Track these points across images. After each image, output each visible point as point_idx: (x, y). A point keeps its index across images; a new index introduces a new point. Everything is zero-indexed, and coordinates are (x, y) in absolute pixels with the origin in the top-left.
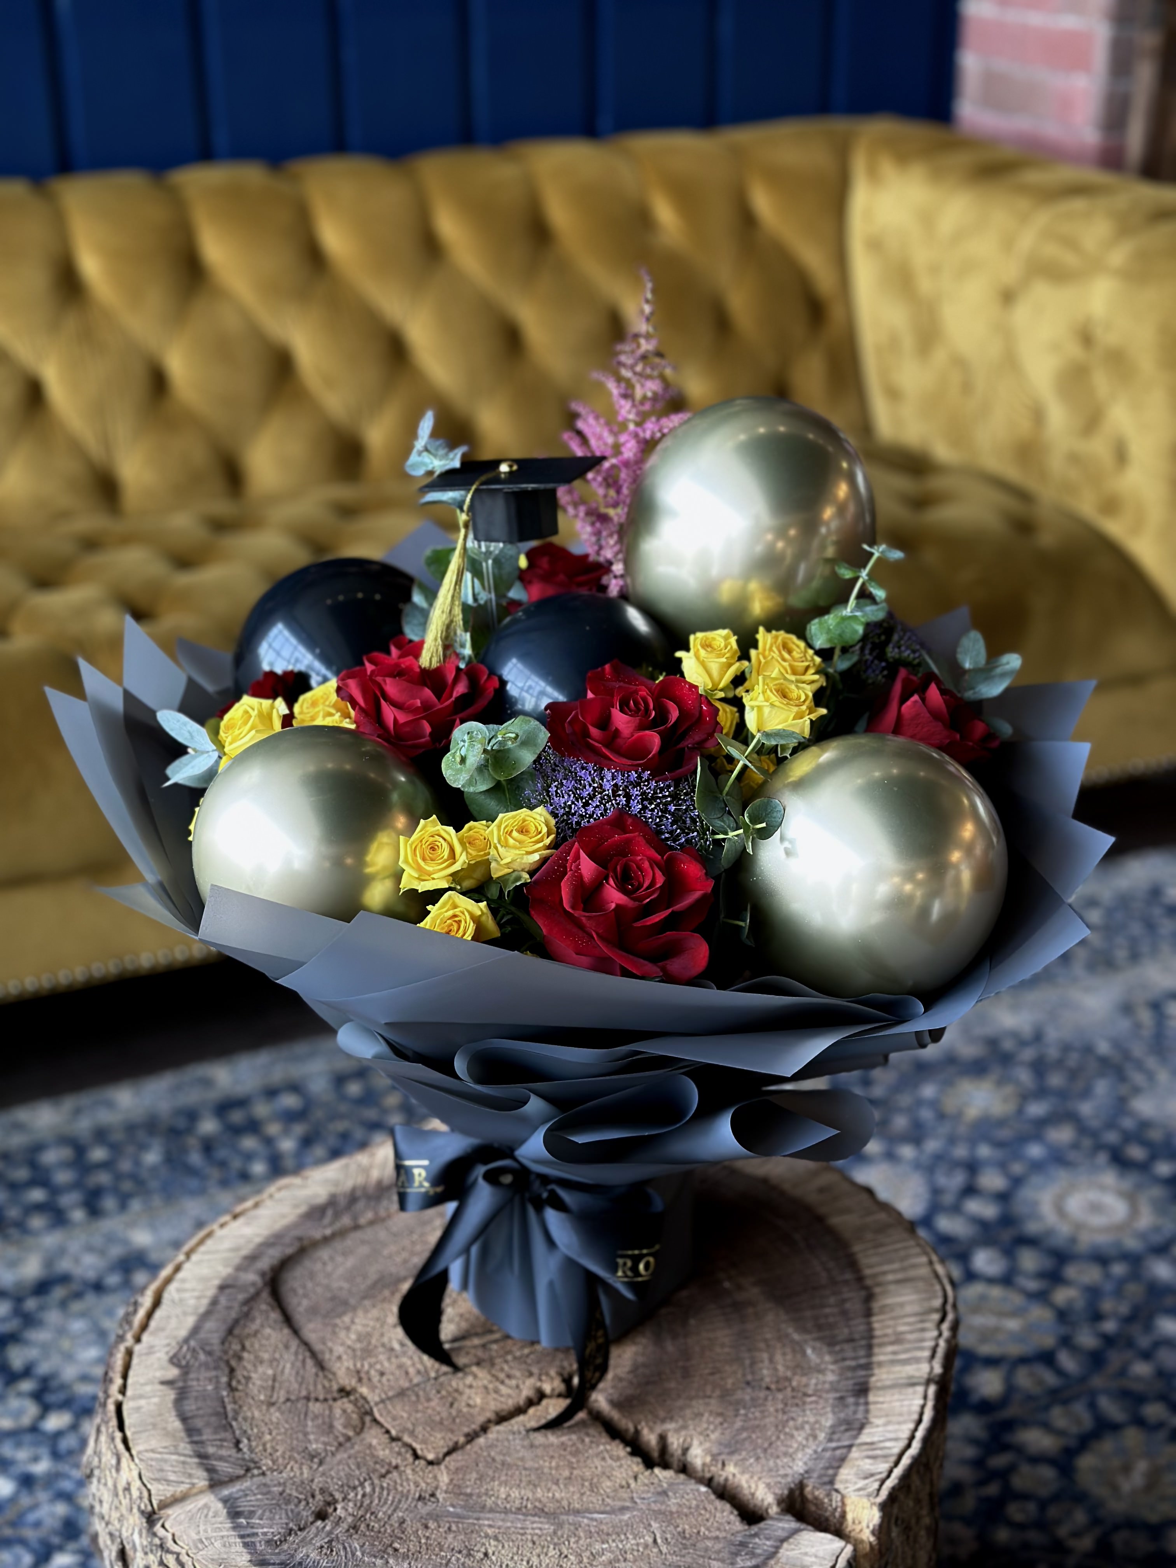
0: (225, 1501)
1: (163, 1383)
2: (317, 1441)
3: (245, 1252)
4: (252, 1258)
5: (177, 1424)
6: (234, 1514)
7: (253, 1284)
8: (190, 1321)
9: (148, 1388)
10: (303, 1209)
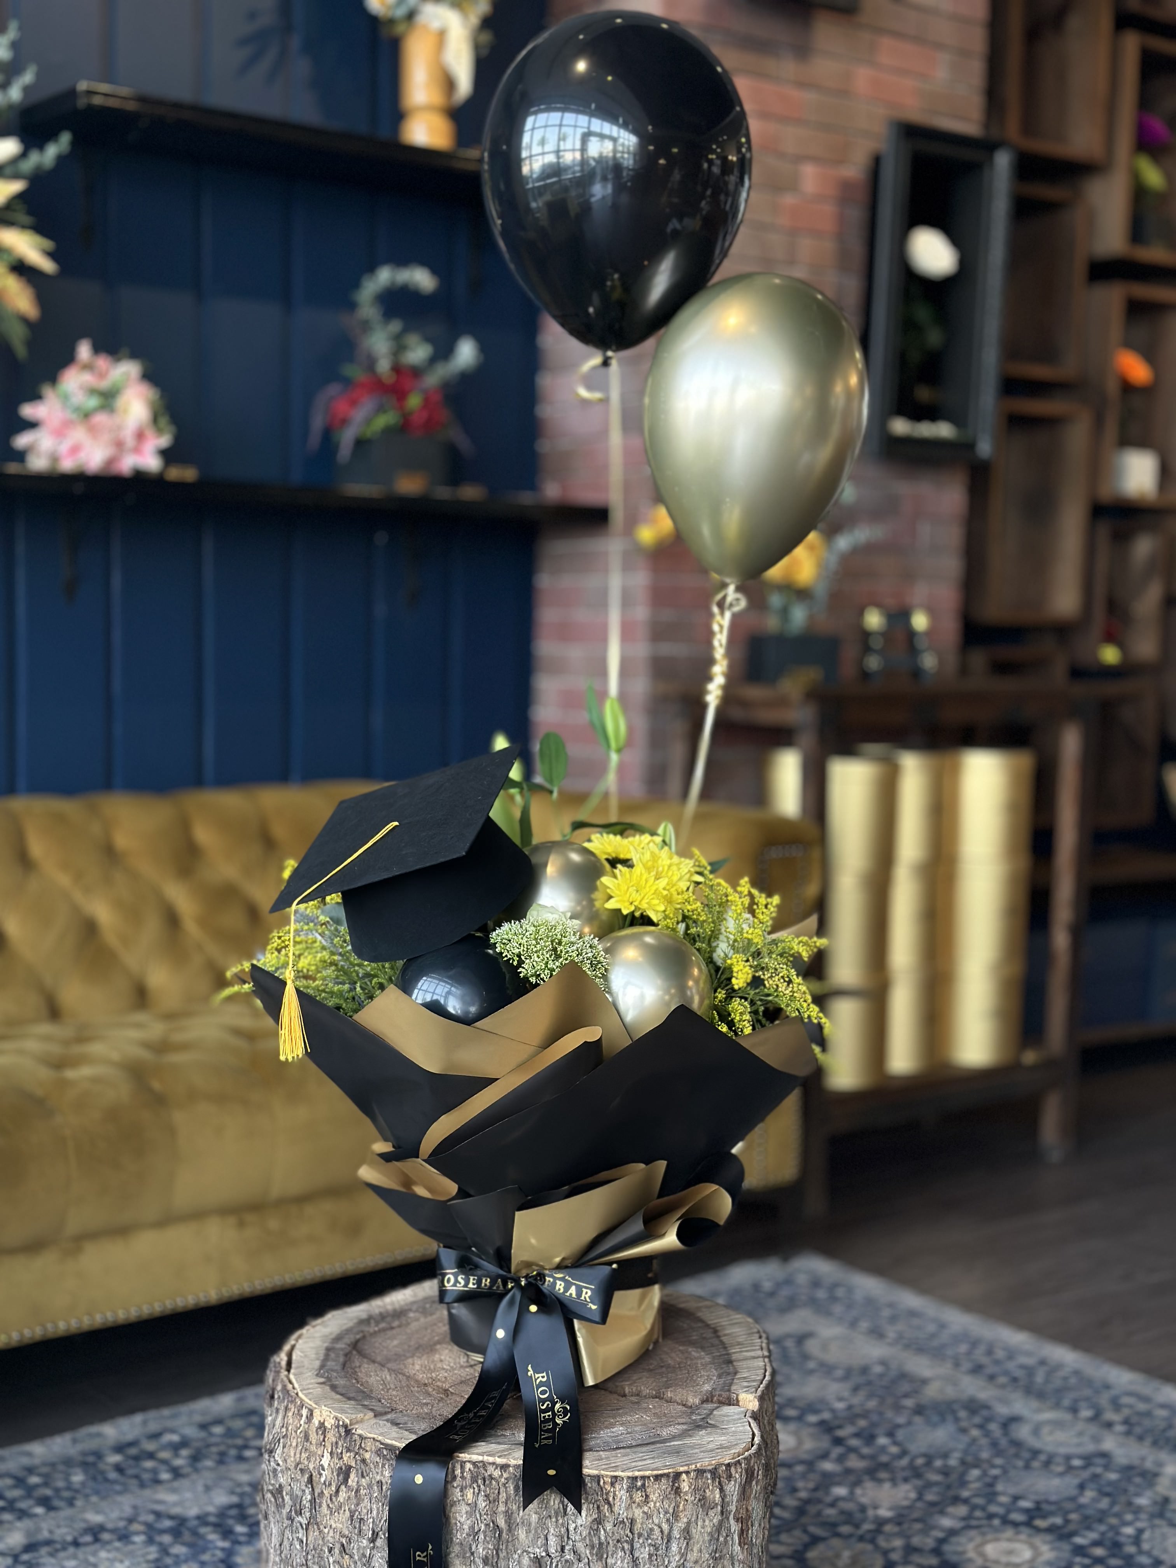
0: (387, 1420)
1: (318, 1383)
2: (424, 1399)
3: (333, 1336)
4: (338, 1338)
5: (338, 1396)
6: (395, 1424)
7: (345, 1348)
8: (317, 1364)
9: (311, 1386)
10: (355, 1321)
